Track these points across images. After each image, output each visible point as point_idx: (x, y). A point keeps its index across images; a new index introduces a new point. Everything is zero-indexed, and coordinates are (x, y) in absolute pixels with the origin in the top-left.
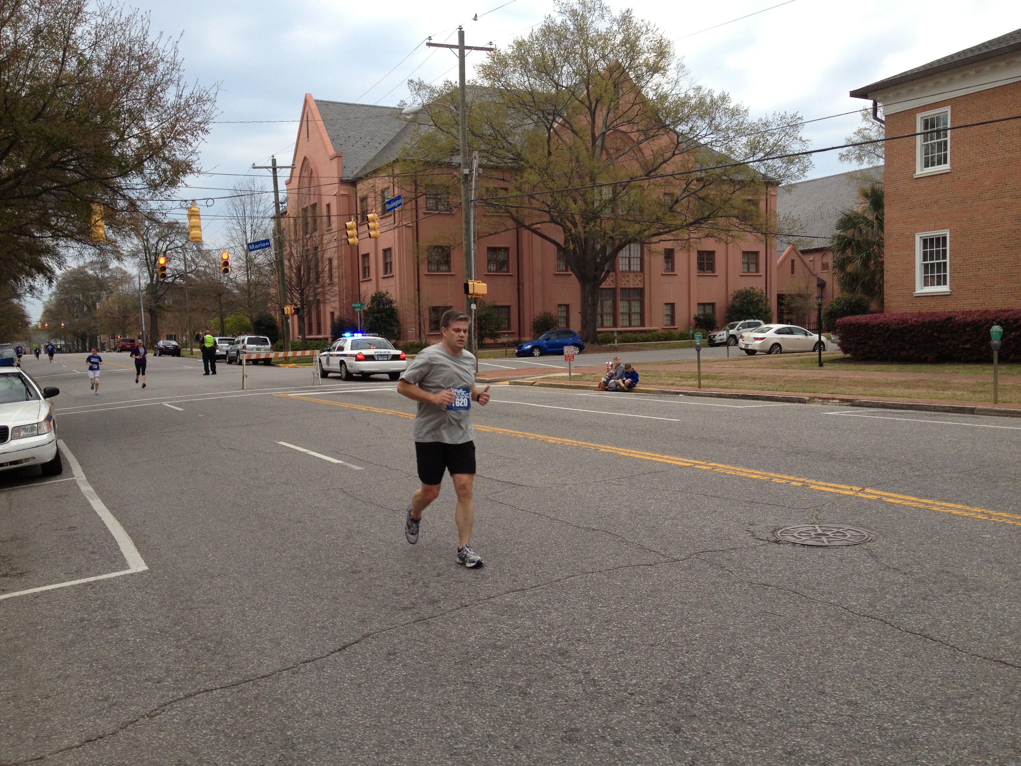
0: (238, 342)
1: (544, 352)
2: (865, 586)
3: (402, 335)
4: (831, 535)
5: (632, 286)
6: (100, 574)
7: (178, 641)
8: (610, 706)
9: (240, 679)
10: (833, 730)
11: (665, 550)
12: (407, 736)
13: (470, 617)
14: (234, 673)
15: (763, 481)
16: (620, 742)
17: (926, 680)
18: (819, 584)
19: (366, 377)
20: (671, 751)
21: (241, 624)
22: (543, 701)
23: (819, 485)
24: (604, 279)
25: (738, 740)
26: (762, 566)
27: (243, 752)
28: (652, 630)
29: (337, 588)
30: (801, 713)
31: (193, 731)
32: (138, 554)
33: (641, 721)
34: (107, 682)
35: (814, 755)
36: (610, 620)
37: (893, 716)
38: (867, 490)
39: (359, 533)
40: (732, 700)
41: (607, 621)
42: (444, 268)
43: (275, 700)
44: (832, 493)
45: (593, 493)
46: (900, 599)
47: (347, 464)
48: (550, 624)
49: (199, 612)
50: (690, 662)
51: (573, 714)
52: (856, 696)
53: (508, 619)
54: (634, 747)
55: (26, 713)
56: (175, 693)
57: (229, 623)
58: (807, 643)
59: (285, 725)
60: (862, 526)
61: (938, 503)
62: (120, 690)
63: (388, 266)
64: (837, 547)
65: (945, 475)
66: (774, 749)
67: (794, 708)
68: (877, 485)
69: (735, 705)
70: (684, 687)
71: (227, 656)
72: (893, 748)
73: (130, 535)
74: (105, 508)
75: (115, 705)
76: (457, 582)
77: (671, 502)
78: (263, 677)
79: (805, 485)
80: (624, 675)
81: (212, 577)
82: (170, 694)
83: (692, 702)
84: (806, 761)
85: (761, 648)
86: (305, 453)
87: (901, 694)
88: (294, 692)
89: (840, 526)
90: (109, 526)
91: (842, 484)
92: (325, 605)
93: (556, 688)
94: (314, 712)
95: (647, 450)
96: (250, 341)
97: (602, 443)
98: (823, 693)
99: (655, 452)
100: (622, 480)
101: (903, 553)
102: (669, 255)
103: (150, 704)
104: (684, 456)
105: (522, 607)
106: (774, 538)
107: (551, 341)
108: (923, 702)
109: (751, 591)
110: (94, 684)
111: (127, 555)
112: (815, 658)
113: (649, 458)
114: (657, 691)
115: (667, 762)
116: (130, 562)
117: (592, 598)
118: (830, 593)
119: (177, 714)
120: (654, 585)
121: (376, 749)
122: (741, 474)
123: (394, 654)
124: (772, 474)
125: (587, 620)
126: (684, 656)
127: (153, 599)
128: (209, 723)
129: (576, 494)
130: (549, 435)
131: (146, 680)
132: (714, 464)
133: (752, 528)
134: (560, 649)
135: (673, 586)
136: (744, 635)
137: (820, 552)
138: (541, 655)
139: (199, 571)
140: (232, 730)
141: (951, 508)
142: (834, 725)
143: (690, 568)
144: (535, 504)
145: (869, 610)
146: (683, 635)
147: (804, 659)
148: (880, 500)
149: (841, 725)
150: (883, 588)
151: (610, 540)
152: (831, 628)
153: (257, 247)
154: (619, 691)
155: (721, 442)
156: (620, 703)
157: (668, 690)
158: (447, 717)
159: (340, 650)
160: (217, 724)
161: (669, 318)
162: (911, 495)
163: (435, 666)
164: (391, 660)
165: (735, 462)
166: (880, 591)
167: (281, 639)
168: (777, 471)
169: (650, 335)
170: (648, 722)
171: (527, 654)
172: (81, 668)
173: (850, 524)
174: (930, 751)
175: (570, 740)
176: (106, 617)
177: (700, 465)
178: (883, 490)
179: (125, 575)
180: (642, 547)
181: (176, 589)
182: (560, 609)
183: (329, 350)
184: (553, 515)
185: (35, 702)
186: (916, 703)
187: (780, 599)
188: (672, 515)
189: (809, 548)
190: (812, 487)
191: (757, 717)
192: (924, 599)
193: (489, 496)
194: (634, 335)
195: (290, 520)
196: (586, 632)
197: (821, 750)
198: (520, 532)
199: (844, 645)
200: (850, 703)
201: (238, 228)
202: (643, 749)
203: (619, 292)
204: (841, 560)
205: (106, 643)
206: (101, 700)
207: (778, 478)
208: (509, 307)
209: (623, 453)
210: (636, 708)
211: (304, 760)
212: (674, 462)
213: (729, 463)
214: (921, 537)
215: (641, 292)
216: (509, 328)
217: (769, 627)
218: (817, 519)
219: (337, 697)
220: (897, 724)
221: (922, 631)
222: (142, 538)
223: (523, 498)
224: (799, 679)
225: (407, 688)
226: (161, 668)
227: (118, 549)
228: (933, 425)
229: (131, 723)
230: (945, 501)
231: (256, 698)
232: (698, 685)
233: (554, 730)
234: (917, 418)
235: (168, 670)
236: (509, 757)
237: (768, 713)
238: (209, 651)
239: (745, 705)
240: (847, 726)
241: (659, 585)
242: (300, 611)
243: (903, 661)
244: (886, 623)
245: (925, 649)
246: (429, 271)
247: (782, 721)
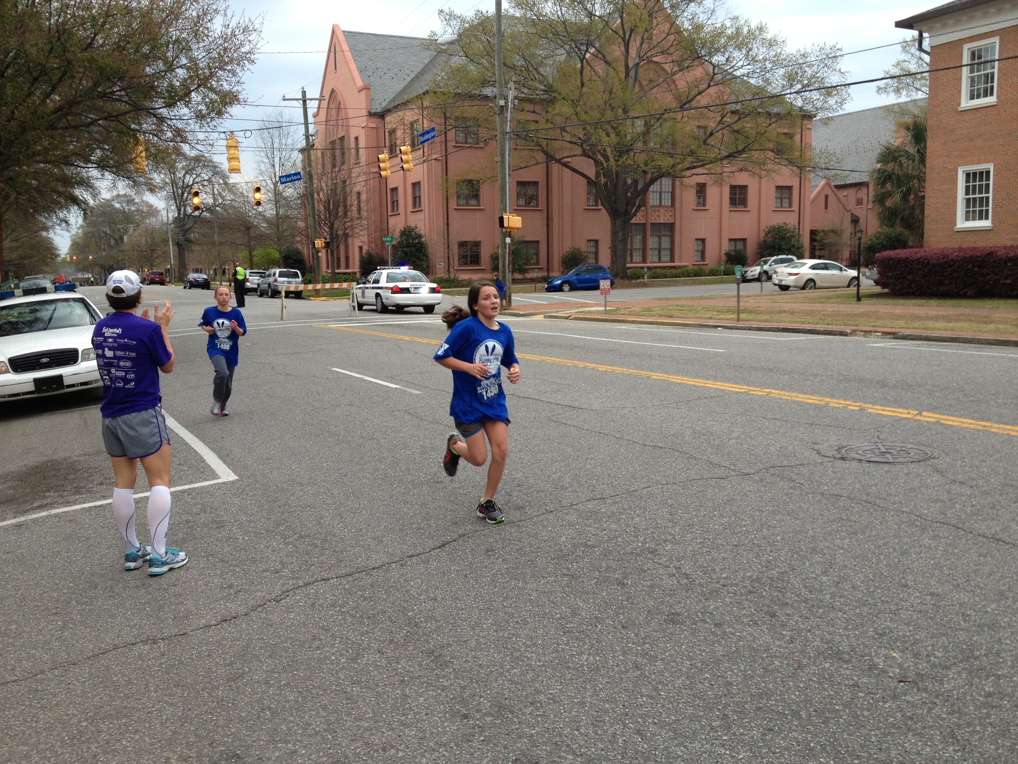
0: (269, 276)
1: (574, 288)
2: (934, 497)
3: (431, 269)
4: (895, 453)
5: (662, 221)
6: (192, 482)
7: (285, 539)
8: (705, 595)
9: (353, 570)
10: (919, 616)
11: (734, 465)
12: (520, 617)
13: (558, 520)
14: (346, 566)
15: (820, 405)
16: (720, 624)
17: (1002, 576)
18: (889, 495)
19: (400, 309)
20: (770, 631)
21: (341, 525)
22: (642, 591)
23: (876, 409)
24: (635, 214)
25: (831, 623)
26: (831, 480)
27: (372, 629)
28: (733, 533)
29: (424, 495)
30: (887, 602)
31: (320, 612)
32: (224, 466)
33: (737, 608)
34: (227, 573)
35: (904, 636)
36: (692, 525)
37: (975, 605)
38: (924, 413)
39: (433, 449)
40: (821, 591)
41: (689, 526)
42: (473, 202)
43: (390, 587)
44: (890, 416)
45: (652, 415)
46: (969, 509)
47: (404, 388)
48: (635, 528)
49: (298, 514)
50: (775, 560)
51: (671, 601)
52: (937, 589)
53: (594, 523)
54: (734, 628)
55: (159, 598)
56: (295, 582)
57: (330, 524)
58: (886, 544)
59: (405, 608)
60: (923, 445)
61: (996, 425)
62: (242, 579)
63: (417, 200)
64: (902, 463)
65: (1000, 401)
66: (866, 631)
67: (880, 598)
68: (933, 409)
69: (824, 595)
70: (773, 580)
71: (334, 551)
72: (977, 631)
73: (211, 449)
74: (180, 426)
75: (240, 591)
76: (538, 491)
77: (732, 424)
78: (373, 569)
79: (862, 409)
80: (714, 570)
81: (302, 485)
82: (290, 582)
83: (783, 592)
84: (897, 640)
85: (842, 549)
86: (361, 378)
87: (979, 587)
88: (405, 580)
89: (903, 445)
90: (189, 441)
91: (898, 408)
92: (416, 510)
93: (651, 580)
94: (429, 597)
95: (699, 378)
96: (282, 275)
97: (652, 371)
98: (906, 586)
99: (708, 379)
100: (679, 404)
101: (967, 468)
102: (701, 189)
103: (274, 591)
104: (736, 383)
105: (605, 513)
106: (839, 456)
107: (580, 277)
108: (1001, 594)
109: (825, 501)
110: (216, 575)
111: (213, 466)
112: (893, 557)
113: (703, 385)
114: (747, 583)
115: (767, 641)
116: (219, 472)
117: (671, 506)
118: (901, 503)
119: (301, 599)
120: (728, 495)
121: (494, 627)
122: (797, 399)
123: (492, 550)
124: (828, 400)
125: (670, 524)
126: (769, 555)
127: (251, 504)
128: (333, 605)
129: (636, 416)
130: (597, 364)
131: (264, 571)
132: (768, 390)
133: (816, 447)
134: (648, 548)
135: (748, 496)
136: (823, 537)
137: (886, 467)
138: (632, 553)
139: (289, 480)
140: (356, 611)
141: (1009, 430)
142: (920, 612)
143: (761, 481)
144: (599, 425)
145: (940, 518)
146: (764, 537)
147: (884, 558)
148: (938, 422)
149: (927, 612)
150: (951, 499)
151: (678, 457)
152: (907, 532)
153: (288, 179)
154: (712, 583)
155: (771, 370)
156: (715, 593)
157: (759, 582)
158: (553, 602)
159: (440, 547)
160: (342, 606)
161: (700, 254)
162: (968, 418)
163: (532, 561)
164: (490, 556)
165: (790, 388)
166: (949, 501)
167: (383, 537)
168: (832, 396)
169: (680, 270)
170: (744, 608)
171: (618, 552)
172: (198, 561)
173: (912, 443)
174: (1012, 633)
175: (673, 622)
176: (210, 519)
177: (754, 391)
178: (940, 413)
179: (218, 484)
180: (711, 463)
181: (270, 496)
182: (642, 515)
183: (364, 283)
184: (618, 435)
185: (164, 589)
186: (994, 595)
187: (853, 507)
188: (735, 435)
189: (875, 464)
190: (869, 410)
191: (847, 605)
192: (993, 508)
193: (552, 418)
194: (663, 271)
195: (363, 437)
196: (670, 534)
197: (910, 632)
198: (590, 449)
199: (921, 546)
200: (932, 594)
201: (266, 161)
202: (743, 630)
203: (649, 227)
204: (907, 474)
205: (217, 541)
206: (225, 588)
207: (834, 403)
208: (538, 242)
209: (675, 380)
210: (730, 597)
211: (429, 636)
212: (728, 388)
213: (783, 389)
214: (983, 455)
215: (671, 227)
216: (538, 263)
217: (846, 531)
218: (879, 438)
219: (448, 585)
220: (979, 611)
221: (993, 535)
222: (225, 452)
223: (585, 419)
224: (882, 574)
225: (512, 578)
226: (275, 561)
227: (204, 461)
228: (980, 356)
229: (260, 606)
230: (1003, 423)
231: (372, 586)
232: (786, 579)
233: (657, 614)
234: (962, 350)
235: (282, 562)
236: (619, 635)
237: (856, 602)
238: (316, 547)
239: (833, 595)
240: (932, 613)
241: (734, 495)
242: (394, 514)
243: (979, 560)
244: (958, 528)
245: (999, 551)
246: (458, 205)
247: (870, 609)
